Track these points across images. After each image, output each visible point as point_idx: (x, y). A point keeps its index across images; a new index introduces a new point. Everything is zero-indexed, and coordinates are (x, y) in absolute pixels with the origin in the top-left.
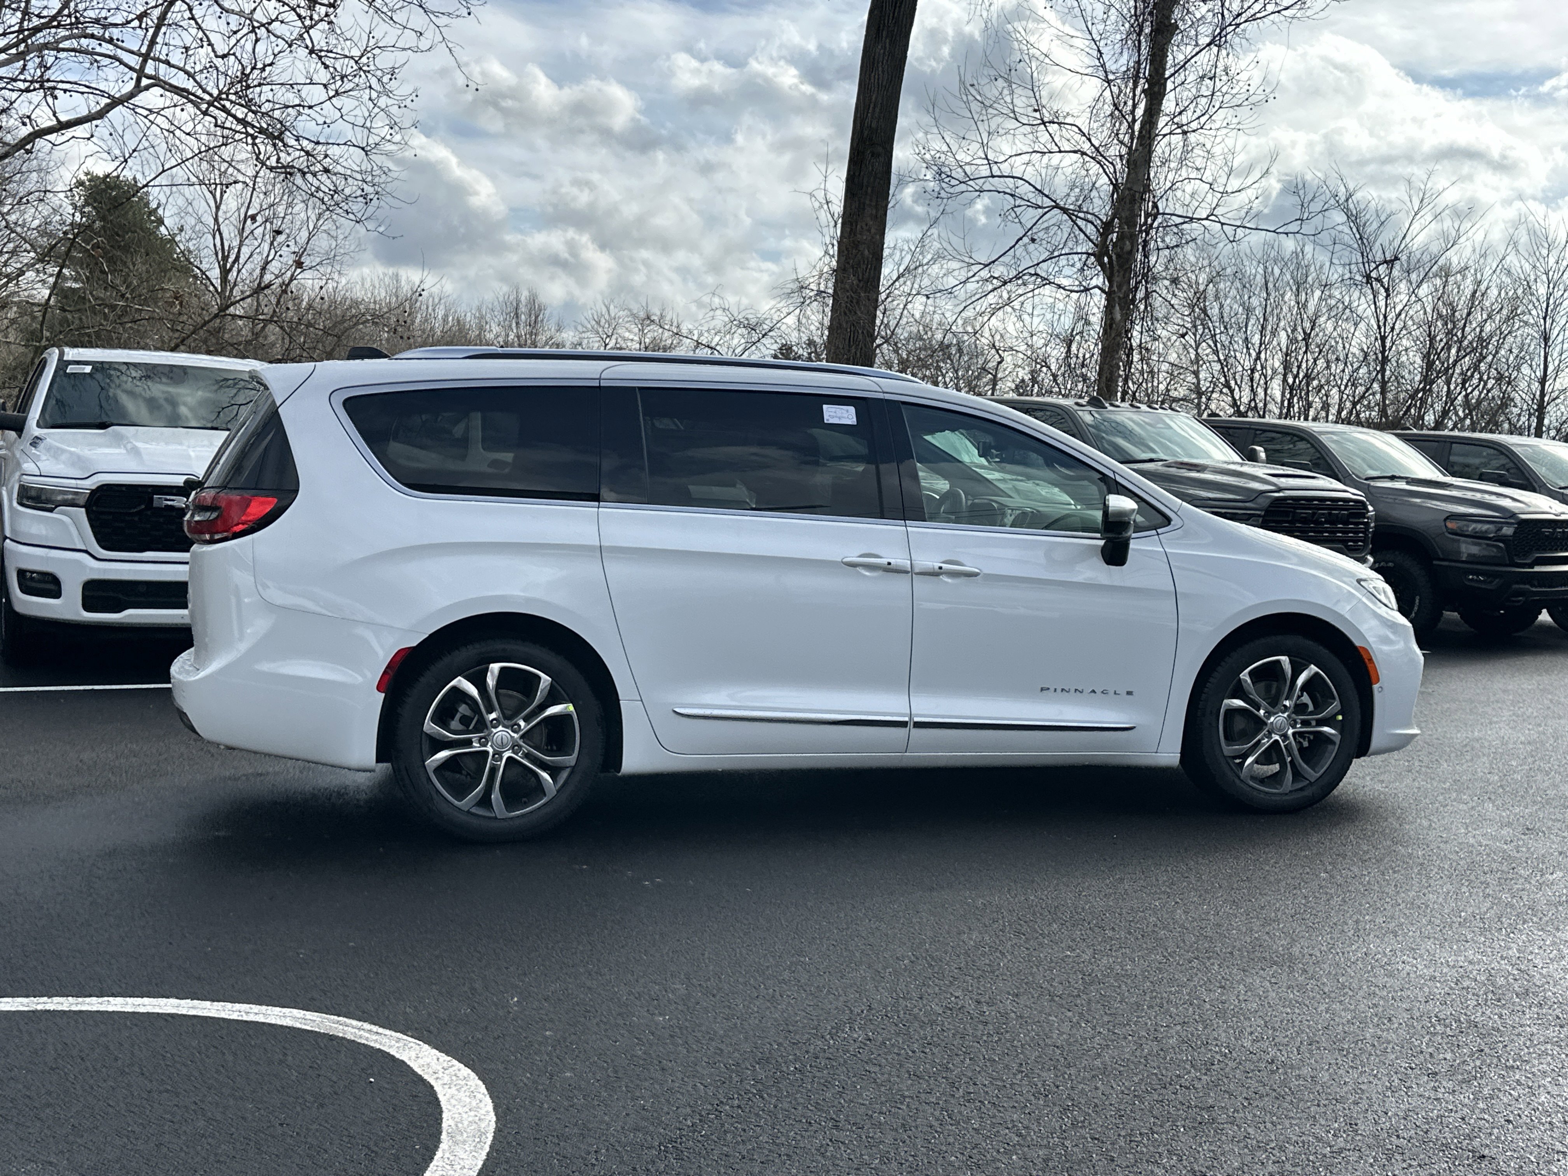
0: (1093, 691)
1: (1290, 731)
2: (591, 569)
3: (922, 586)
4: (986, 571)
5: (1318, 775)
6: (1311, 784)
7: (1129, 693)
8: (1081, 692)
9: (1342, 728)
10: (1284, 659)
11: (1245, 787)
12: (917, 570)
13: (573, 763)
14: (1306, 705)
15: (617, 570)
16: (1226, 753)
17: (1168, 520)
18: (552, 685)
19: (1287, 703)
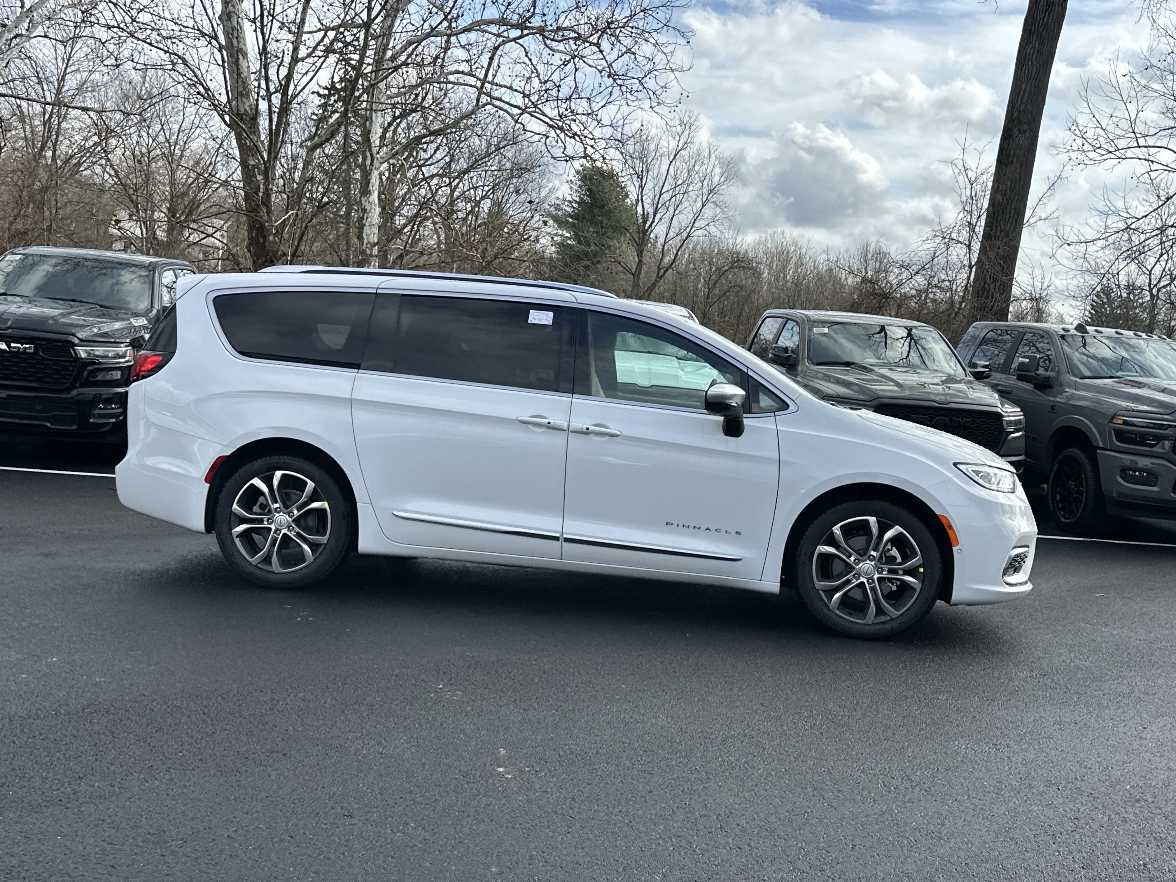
0: (708, 529)
1: (876, 576)
2: (343, 414)
3: (575, 441)
4: (624, 434)
5: (899, 613)
6: (892, 619)
7: (737, 533)
8: (699, 528)
9: (923, 578)
10: (872, 519)
11: (834, 616)
12: (571, 429)
13: (325, 542)
14: (895, 558)
15: (361, 416)
16: (817, 587)
17: (787, 406)
18: (315, 489)
19: (874, 553)
